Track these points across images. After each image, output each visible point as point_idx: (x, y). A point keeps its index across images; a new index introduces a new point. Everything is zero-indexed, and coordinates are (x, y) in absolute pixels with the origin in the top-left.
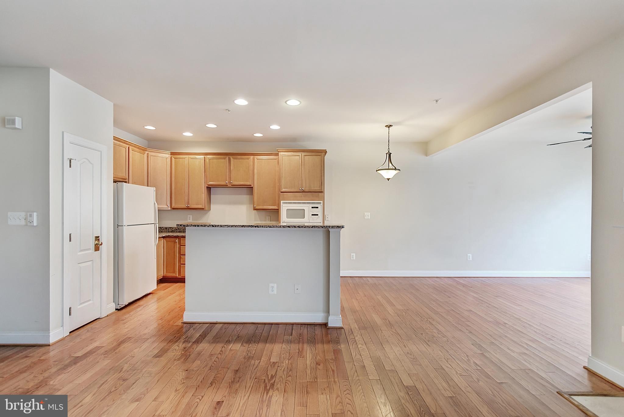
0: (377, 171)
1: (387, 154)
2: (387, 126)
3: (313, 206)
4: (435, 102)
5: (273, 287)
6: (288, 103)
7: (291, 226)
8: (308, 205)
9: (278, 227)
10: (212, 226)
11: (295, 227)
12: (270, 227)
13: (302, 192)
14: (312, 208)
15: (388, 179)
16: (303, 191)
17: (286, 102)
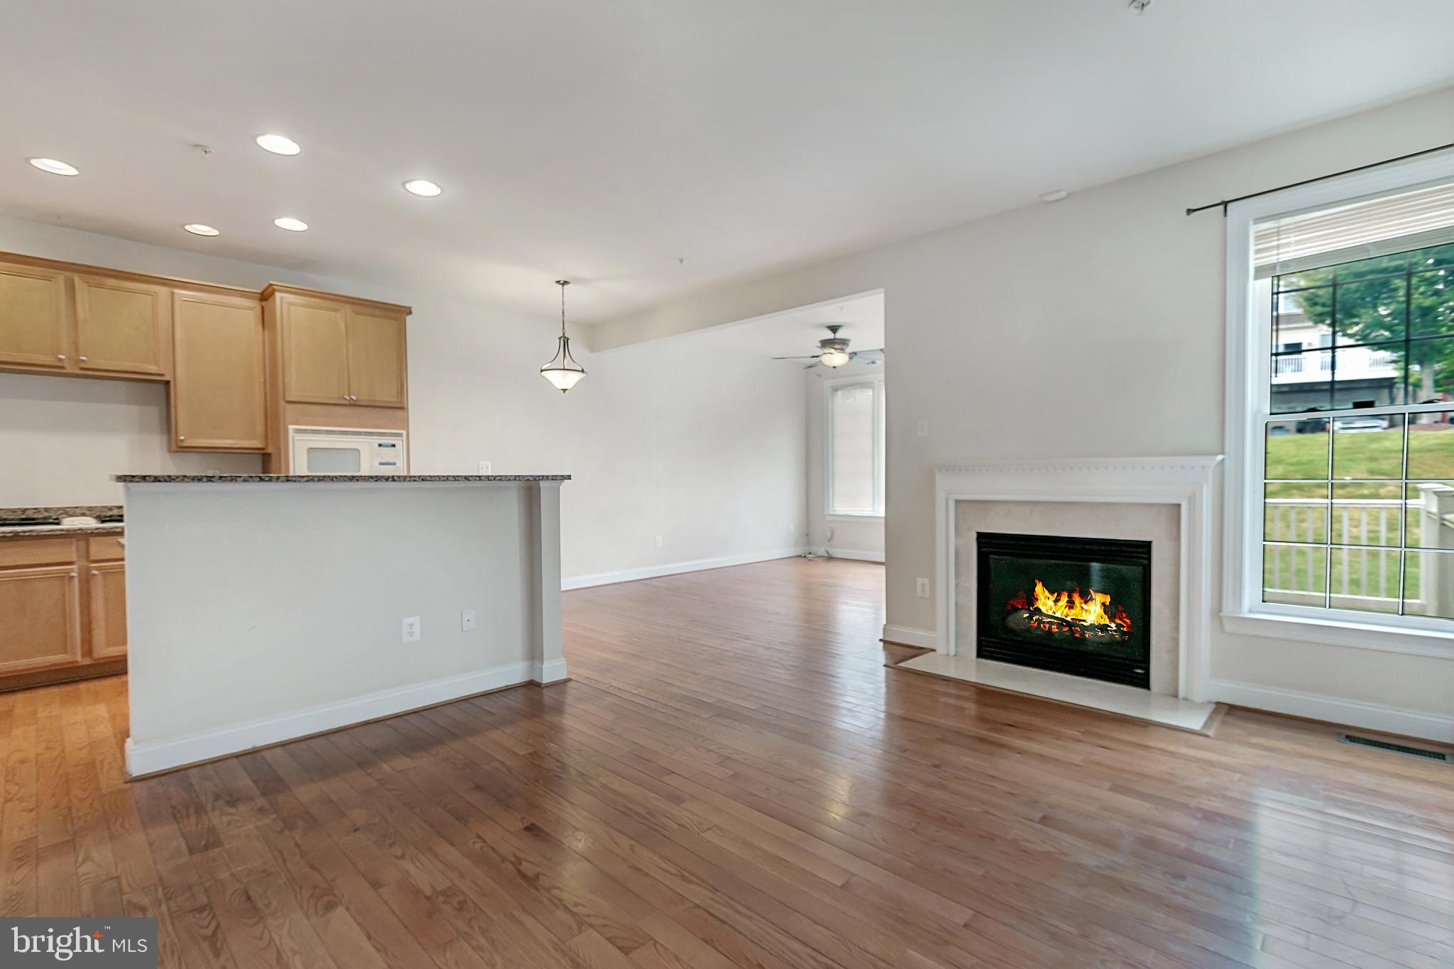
0: (542, 371)
1: (560, 338)
2: (559, 281)
3: (381, 442)
4: (679, 262)
5: (411, 625)
6: (407, 186)
7: (472, 476)
8: (368, 439)
9: (442, 478)
10: (258, 479)
11: (480, 480)
12: (423, 480)
13: (351, 405)
14: (380, 445)
15: (564, 390)
16: (352, 402)
17: (404, 184)
